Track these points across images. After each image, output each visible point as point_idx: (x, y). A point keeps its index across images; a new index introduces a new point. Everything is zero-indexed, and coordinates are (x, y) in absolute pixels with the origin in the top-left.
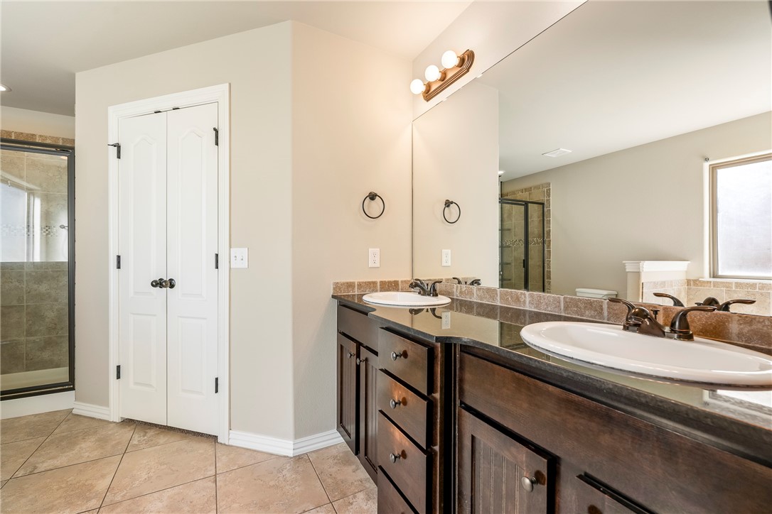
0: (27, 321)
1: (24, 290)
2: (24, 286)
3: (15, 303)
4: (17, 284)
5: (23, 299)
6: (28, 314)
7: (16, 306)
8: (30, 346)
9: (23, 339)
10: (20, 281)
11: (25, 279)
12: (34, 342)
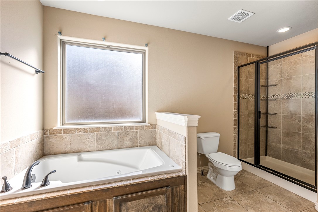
0: (303, 141)
1: (301, 125)
2: (301, 124)
3: (297, 131)
4: (298, 122)
5: (301, 129)
6: (303, 138)
7: (297, 133)
8: (304, 154)
9: (300, 150)
10: (299, 121)
11: (302, 120)
12: (306, 153)
